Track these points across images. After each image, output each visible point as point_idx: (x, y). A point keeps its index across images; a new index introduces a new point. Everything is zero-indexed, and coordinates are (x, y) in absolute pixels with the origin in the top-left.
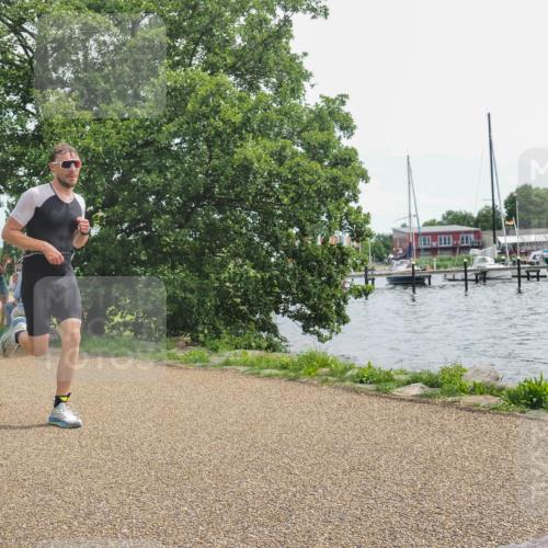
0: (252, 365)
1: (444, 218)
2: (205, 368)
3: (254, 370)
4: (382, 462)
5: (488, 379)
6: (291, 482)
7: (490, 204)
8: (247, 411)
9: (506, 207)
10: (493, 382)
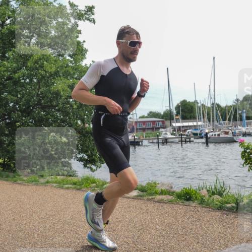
0: (59, 183)
1: (148, 115)
2: (37, 184)
3: (60, 185)
4: (119, 227)
5: (168, 188)
6: (77, 238)
7: (168, 108)
8: (57, 204)
9: (176, 110)
10: (170, 189)
